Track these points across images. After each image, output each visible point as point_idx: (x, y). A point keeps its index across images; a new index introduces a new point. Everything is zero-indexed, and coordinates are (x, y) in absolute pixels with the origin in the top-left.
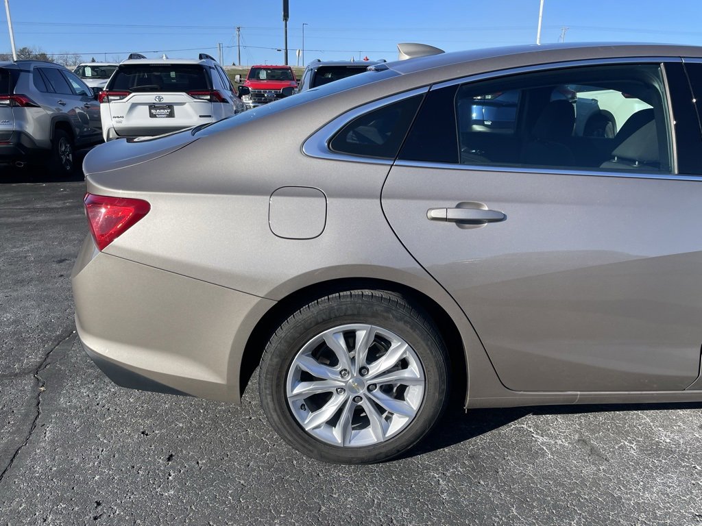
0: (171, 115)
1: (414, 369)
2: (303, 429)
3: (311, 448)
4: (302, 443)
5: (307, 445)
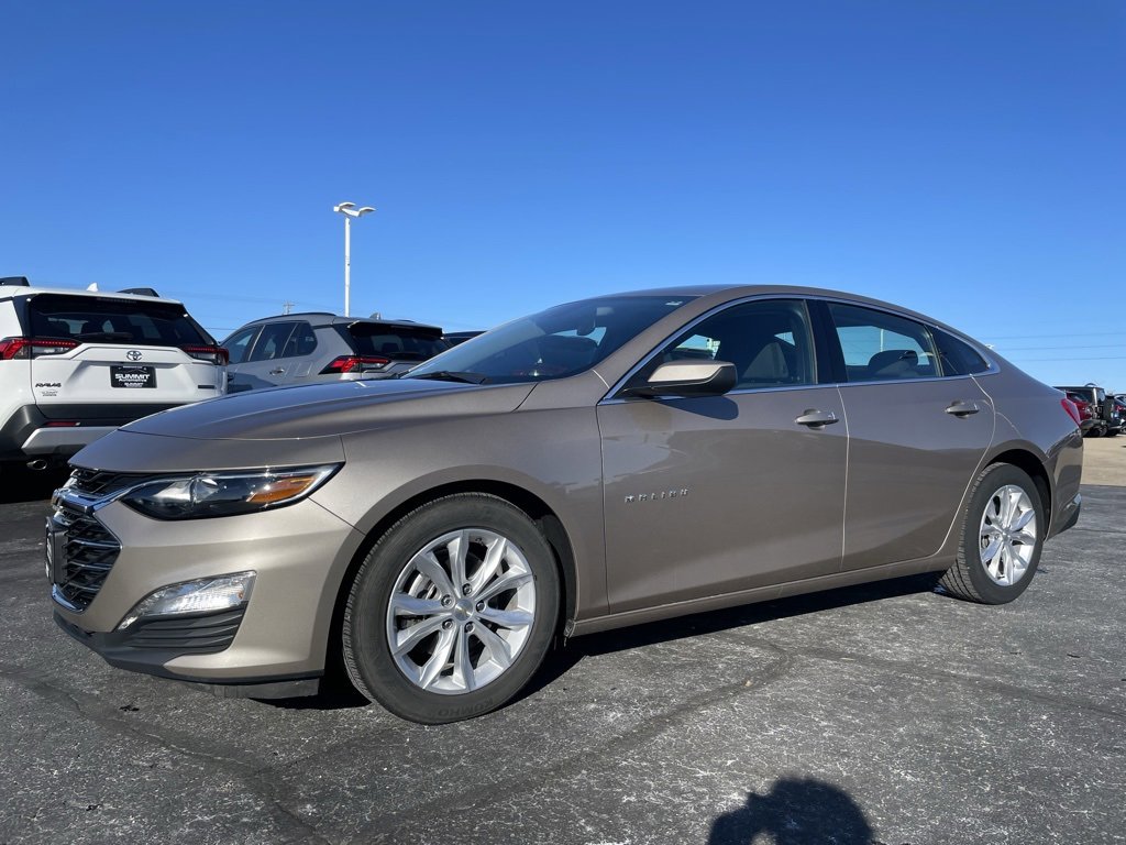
0: (151, 383)
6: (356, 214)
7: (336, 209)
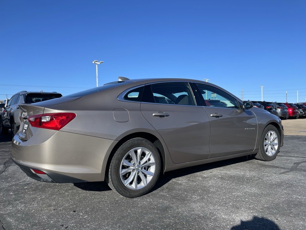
1: (153, 160)
2: (124, 185)
3: (127, 192)
4: (125, 190)
5: (126, 191)
6: (99, 63)
7: (93, 62)
